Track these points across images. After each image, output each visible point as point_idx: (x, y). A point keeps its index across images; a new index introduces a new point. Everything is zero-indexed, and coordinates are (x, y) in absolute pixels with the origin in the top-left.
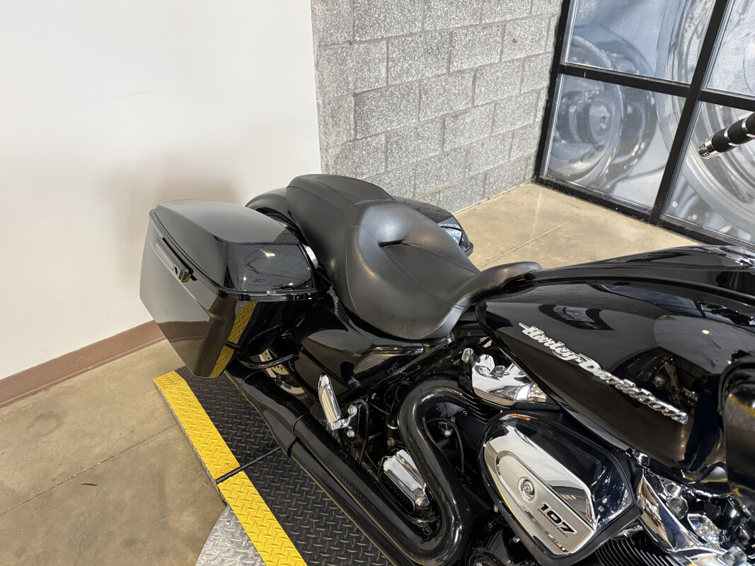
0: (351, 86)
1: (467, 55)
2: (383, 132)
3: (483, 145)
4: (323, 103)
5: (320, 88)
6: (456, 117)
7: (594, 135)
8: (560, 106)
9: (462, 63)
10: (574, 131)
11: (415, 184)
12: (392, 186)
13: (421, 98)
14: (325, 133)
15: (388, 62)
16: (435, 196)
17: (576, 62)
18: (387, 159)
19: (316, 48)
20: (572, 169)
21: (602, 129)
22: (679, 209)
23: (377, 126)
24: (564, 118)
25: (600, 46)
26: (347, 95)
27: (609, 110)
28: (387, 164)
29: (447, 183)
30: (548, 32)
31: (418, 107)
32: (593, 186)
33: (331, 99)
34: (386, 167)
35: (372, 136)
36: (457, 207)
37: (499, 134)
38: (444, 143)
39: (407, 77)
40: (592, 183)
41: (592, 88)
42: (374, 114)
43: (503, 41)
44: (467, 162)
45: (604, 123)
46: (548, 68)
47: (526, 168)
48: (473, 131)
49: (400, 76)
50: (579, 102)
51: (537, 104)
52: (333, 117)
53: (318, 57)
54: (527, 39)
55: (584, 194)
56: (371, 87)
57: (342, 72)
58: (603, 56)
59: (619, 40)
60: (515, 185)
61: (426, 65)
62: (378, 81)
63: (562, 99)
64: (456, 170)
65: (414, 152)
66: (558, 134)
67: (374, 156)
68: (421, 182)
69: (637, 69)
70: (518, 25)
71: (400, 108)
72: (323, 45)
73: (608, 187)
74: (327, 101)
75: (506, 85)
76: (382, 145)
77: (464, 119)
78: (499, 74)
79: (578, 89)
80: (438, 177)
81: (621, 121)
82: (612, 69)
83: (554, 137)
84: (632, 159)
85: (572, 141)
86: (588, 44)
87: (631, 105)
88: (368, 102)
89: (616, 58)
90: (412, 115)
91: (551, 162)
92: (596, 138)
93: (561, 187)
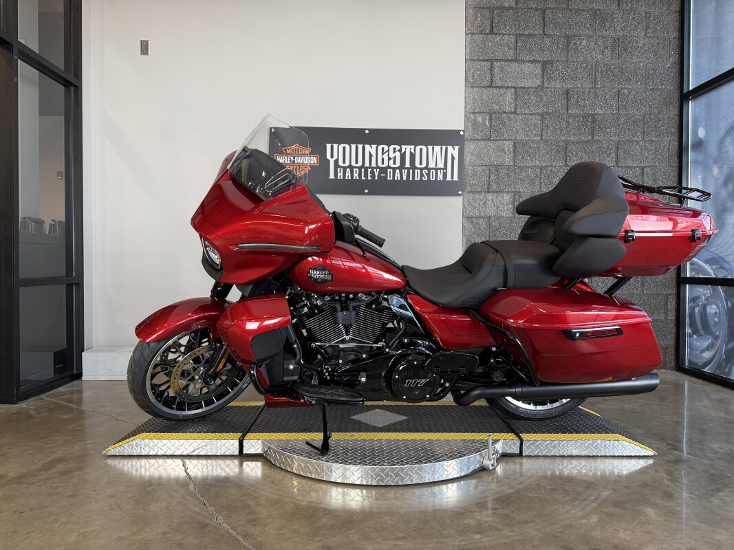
7: (712, 327)
8: (689, 310)
10: (700, 327)
17: (695, 275)
20: (702, 358)
21: (715, 321)
24: (692, 315)
25: (706, 262)
27: (719, 308)
32: (717, 372)
40: (717, 369)
41: (705, 291)
45: (716, 317)
46: (674, 280)
50: (700, 304)
51: (666, 305)
58: (707, 267)
59: (715, 256)
63: (690, 302)
66: (690, 331)
73: (727, 370)
79: (698, 295)
82: (714, 276)
83: (688, 334)
85: (699, 335)
87: (730, 300)
89: (715, 268)
91: (690, 354)
92: (714, 330)
93: (696, 373)
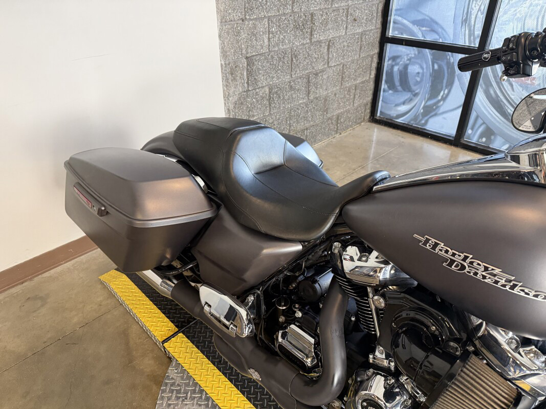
0: (244, 51)
1: (323, 29)
2: (267, 85)
3: (335, 94)
4: (225, 64)
5: (222, 53)
6: (316, 74)
7: (412, 86)
8: (387, 67)
9: (320, 36)
10: (397, 83)
11: (290, 123)
12: (274, 125)
13: (292, 60)
14: (227, 86)
15: (269, 34)
16: (304, 132)
17: (397, 35)
18: (270, 105)
19: (219, 24)
20: (397, 111)
21: (417, 81)
22: (473, 135)
23: (263, 81)
24: (390, 74)
25: (414, 22)
26: (241, 58)
27: (422, 68)
28: (270, 108)
29: (312, 123)
30: (377, 14)
31: (290, 67)
32: (412, 122)
33: (231, 61)
34: (270, 111)
35: (259, 88)
36: (319, 140)
37: (346, 87)
38: (309, 93)
39: (283, 45)
40: (411, 120)
41: (409, 52)
42: (260, 72)
43: (347, 19)
44: (325, 107)
45: (418, 76)
46: (378, 39)
47: (365, 111)
48: (329, 84)
49: (278, 45)
50: (401, 63)
51: (371, 65)
52: (232, 74)
53: (221, 30)
54: (363, 19)
55: (406, 128)
56: (258, 52)
57: (238, 42)
58: (415, 29)
59: (427, 18)
60: (358, 124)
61: (295, 36)
62: (262, 48)
63: (388, 61)
64: (318, 113)
65: (289, 99)
66: (386, 86)
67: (261, 102)
68: (294, 122)
69: (440, 38)
70: (357, 8)
71: (278, 67)
72: (223, 21)
73: (423, 122)
74: (227, 62)
75: (350, 52)
76: (266, 94)
77: (322, 76)
78: (345, 44)
79: (399, 54)
80: (305, 118)
81: (430, 75)
82: (423, 39)
83: (384, 89)
84: (439, 101)
85: (396, 91)
86: (405, 22)
87: (437, 63)
88: (256, 63)
89: (425, 31)
90: (286, 73)
91: (382, 106)
92: (414, 88)
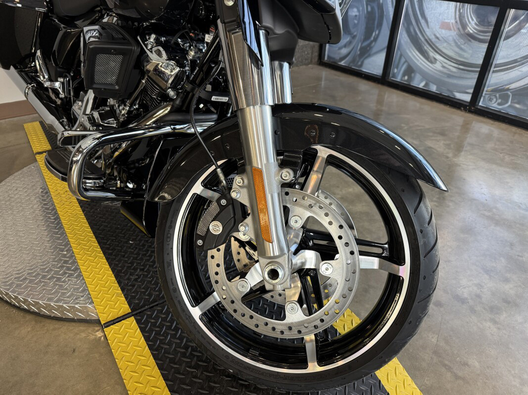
20: (340, 54)
21: (355, 24)
22: (398, 75)
27: (359, 11)
32: (352, 64)
45: (356, 19)
47: (312, 53)
60: (305, 65)
73: (359, 63)
81: (365, 17)
84: (372, 42)
87: (370, 5)
91: (329, 51)
92: (352, 30)
93: (333, 66)
